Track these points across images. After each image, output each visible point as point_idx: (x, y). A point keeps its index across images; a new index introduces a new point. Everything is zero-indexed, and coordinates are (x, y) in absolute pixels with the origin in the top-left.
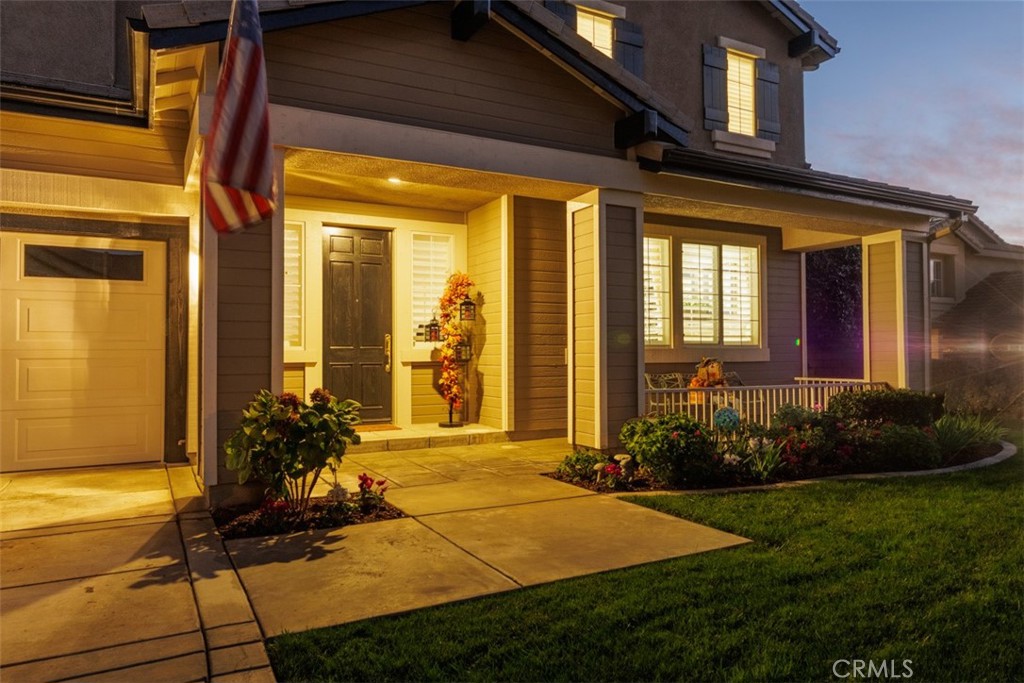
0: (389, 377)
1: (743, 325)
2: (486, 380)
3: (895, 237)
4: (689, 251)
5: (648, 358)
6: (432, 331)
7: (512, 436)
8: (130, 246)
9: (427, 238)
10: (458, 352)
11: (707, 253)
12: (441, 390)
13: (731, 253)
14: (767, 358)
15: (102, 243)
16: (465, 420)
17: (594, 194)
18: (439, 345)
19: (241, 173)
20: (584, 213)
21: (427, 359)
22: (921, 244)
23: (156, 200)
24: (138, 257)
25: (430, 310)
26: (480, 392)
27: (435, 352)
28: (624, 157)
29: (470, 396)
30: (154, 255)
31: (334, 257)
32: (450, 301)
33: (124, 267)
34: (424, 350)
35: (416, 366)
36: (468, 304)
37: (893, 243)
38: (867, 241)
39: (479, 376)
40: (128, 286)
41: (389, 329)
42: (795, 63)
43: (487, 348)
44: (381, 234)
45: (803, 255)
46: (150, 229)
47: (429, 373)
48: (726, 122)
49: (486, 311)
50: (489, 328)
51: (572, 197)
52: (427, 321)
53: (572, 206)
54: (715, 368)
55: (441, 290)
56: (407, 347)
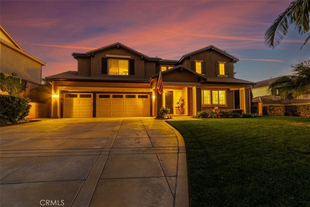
0: (173, 109)
1: (223, 102)
2: (185, 109)
3: (243, 88)
4: (214, 92)
5: (203, 106)
6: (178, 103)
7: (188, 116)
8: (147, 95)
9: (177, 92)
10: (181, 106)
11: (217, 92)
12: (179, 110)
13: (220, 92)
14: (227, 106)
15: (144, 95)
16: (182, 114)
17: (195, 87)
18: (179, 105)
19: (161, 90)
20: (194, 89)
21: (178, 107)
22: (248, 90)
23: (149, 90)
24: (147, 96)
25: (178, 101)
26: (184, 111)
27: (179, 106)
28: (199, 82)
29: (183, 111)
30: (149, 95)
31: (166, 95)
32: (180, 99)
33: (146, 97)
34: (177, 106)
35: (176, 107)
36: (182, 100)
37: (243, 90)
38: (240, 89)
39: (184, 109)
40: (147, 99)
41: (173, 103)
42: (232, 63)
43: (185, 105)
44: (172, 92)
45: (234, 91)
46: (149, 93)
47: (178, 108)
48: (219, 73)
49: (185, 101)
50: (185, 103)
51: (193, 87)
52: (177, 102)
53: (193, 88)
54: (217, 108)
55: (179, 98)
56: (175, 105)
